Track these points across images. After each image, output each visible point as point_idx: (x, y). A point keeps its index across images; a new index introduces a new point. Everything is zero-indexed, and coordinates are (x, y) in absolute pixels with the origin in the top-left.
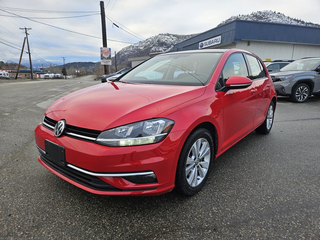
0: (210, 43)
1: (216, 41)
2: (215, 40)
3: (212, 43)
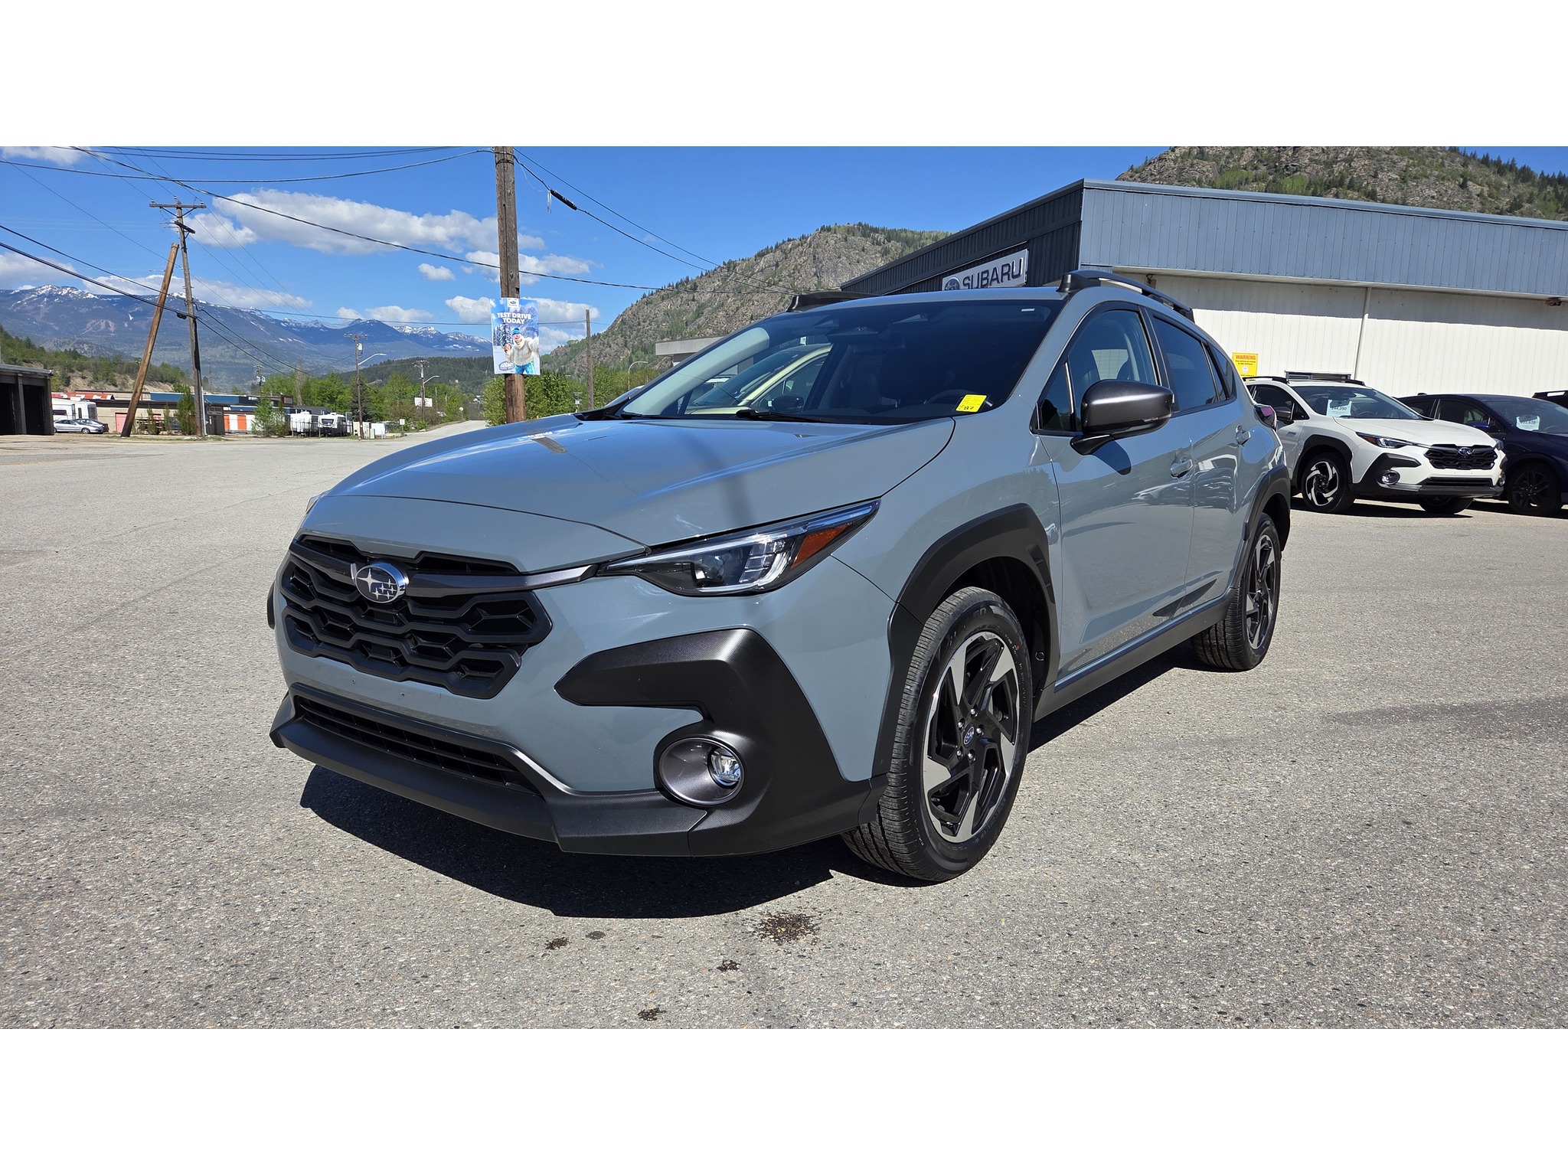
0: (985, 282)
1: (1007, 273)
2: (1006, 270)
3: (992, 280)
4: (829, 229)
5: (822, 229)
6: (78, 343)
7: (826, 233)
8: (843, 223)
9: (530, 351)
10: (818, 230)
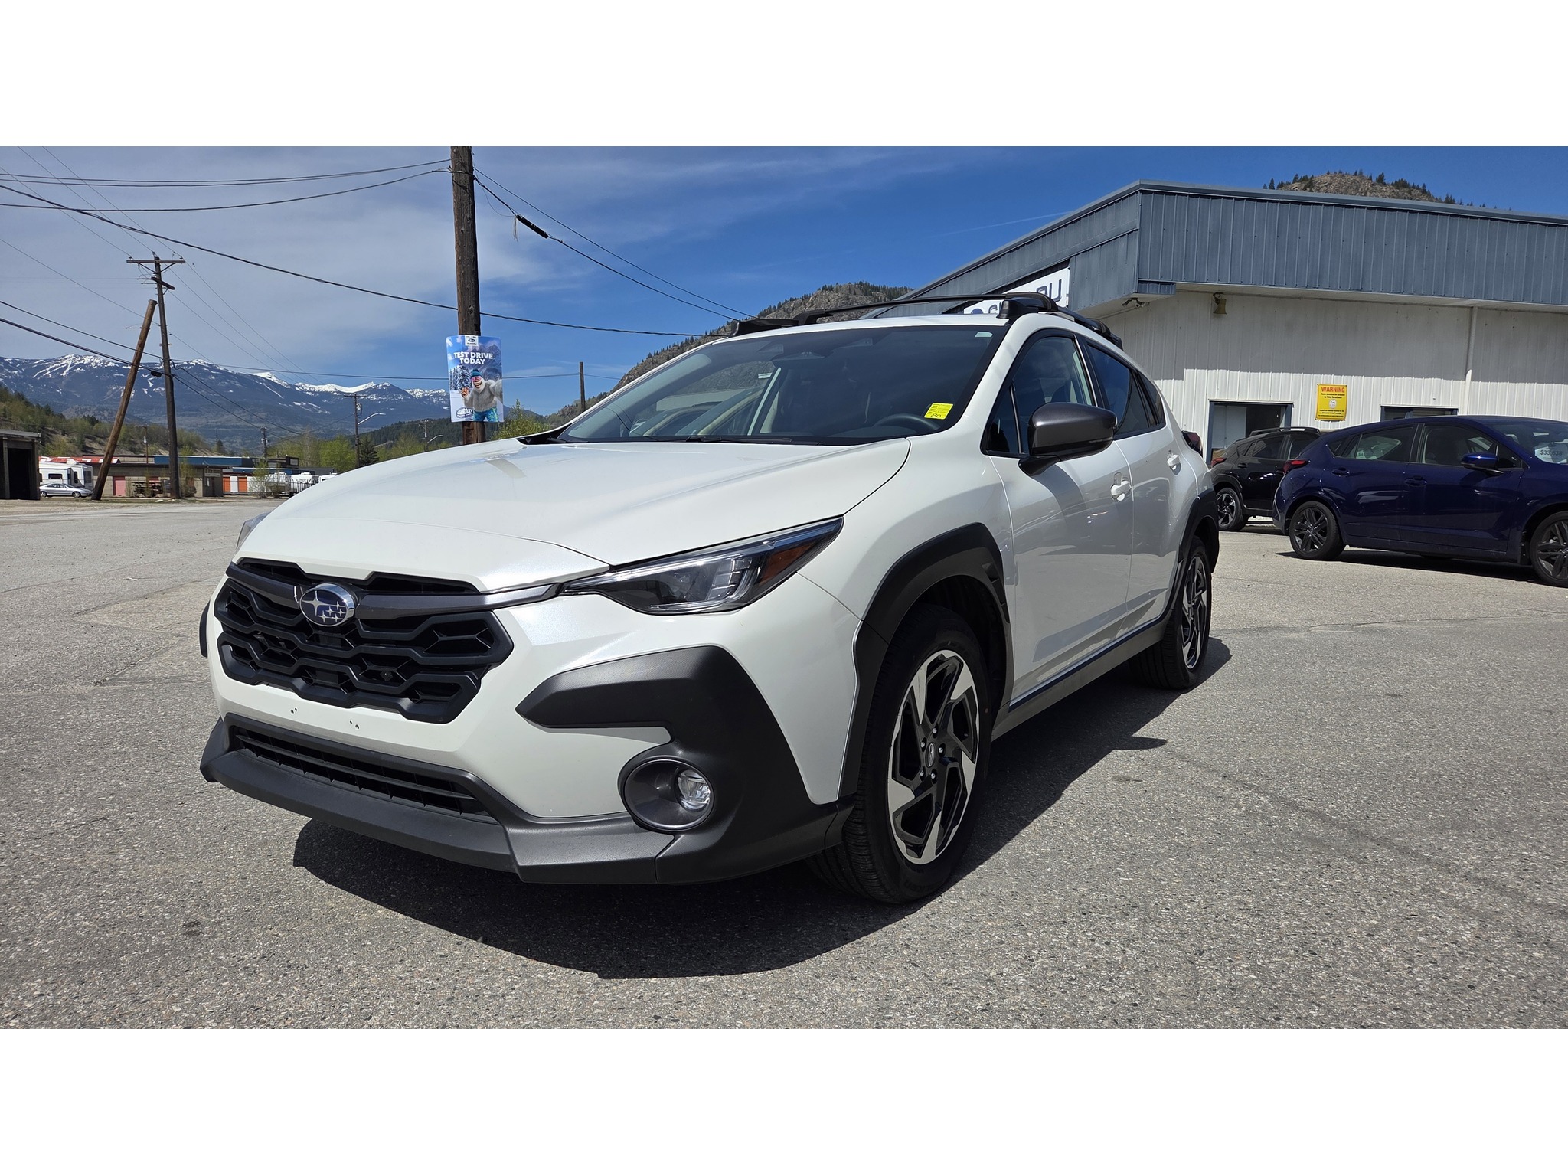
4: (831, 289)
5: (823, 288)
6: (99, 409)
7: (828, 293)
8: (844, 283)
9: (492, 395)
10: (819, 289)
